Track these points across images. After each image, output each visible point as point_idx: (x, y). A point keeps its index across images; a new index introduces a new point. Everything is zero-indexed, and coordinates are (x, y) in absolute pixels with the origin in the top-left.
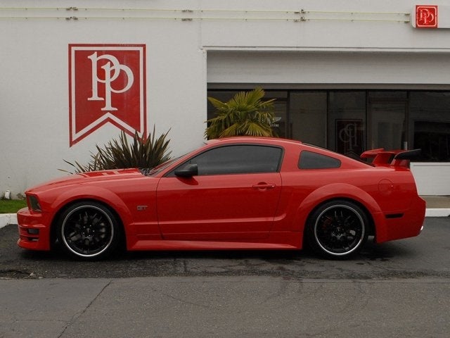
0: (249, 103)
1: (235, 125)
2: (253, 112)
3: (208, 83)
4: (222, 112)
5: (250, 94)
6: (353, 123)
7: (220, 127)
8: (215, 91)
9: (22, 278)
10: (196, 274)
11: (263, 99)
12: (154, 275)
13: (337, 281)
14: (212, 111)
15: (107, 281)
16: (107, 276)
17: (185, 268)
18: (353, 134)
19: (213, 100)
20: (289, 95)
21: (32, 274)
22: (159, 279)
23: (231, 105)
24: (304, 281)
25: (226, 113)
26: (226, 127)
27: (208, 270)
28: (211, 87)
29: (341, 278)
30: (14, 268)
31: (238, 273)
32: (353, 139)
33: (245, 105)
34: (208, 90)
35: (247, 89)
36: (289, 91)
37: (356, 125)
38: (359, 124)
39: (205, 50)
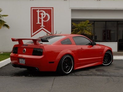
0: (85, 24)
2: (86, 27)
4: (76, 27)
11: (88, 24)
20: (94, 22)
23: (79, 25)
26: (78, 32)
34: (72, 21)
39: (70, 9)
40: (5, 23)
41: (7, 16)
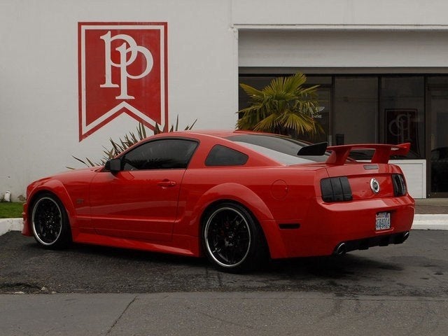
0: (288, 91)
1: (271, 116)
2: (294, 101)
3: (239, 68)
4: (257, 101)
5: (288, 81)
6: (406, 113)
7: (254, 118)
8: (247, 76)
9: (32, 293)
10: (234, 290)
11: (305, 86)
12: (185, 290)
13: (400, 298)
14: (244, 99)
16: (131, 290)
17: (220, 282)
18: (405, 126)
19: (246, 87)
20: (333, 80)
21: (43, 288)
22: (190, 295)
23: (267, 93)
24: (360, 297)
25: (261, 102)
26: (261, 119)
27: (247, 284)
28: (244, 72)
29: (404, 295)
30: (22, 281)
31: (283, 288)
32: (406, 132)
33: (282, 92)
34: (240, 75)
35: (286, 74)
36: (334, 76)
37: (409, 116)
38: (413, 114)
39: (236, 29)
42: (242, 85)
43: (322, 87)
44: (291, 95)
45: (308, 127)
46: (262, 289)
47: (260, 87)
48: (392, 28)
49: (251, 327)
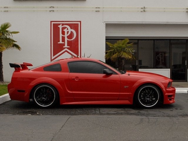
0: (123, 44)
1: (117, 54)
2: (124, 48)
3: (106, 37)
4: (112, 48)
5: (123, 41)
6: (162, 53)
7: (111, 54)
9: (34, 115)
10: (104, 114)
11: (128, 43)
12: (87, 114)
13: (163, 118)
14: (107, 47)
15: (69, 116)
16: (68, 114)
17: (100, 111)
21: (38, 113)
22: (89, 116)
23: (115, 45)
24: (150, 117)
26: (113, 54)
27: (109, 112)
28: (107, 38)
29: (164, 117)
31: (122, 114)
34: (106, 39)
35: (122, 39)
36: (138, 40)
37: (163, 54)
38: (165, 53)
39: (105, 23)
40: (15, 43)
41: (17, 32)
42: (107, 43)
43: (135, 43)
44: (124, 46)
45: (130, 57)
46: (114, 114)
47: (113, 43)
48: (159, 23)
49: (111, 128)
